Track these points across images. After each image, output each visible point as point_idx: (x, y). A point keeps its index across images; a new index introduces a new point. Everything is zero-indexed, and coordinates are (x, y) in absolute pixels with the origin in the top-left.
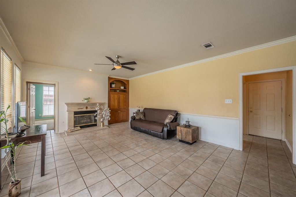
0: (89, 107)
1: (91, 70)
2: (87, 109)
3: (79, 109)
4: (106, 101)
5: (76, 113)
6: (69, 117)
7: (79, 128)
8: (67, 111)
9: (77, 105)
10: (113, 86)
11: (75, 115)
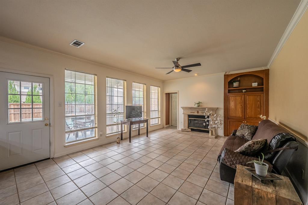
0: (200, 112)
1: (196, 75)
2: (198, 113)
3: (191, 113)
4: (221, 106)
5: (189, 116)
6: (184, 118)
7: (190, 130)
8: (183, 114)
9: (189, 109)
10: (236, 84)
11: (189, 117)
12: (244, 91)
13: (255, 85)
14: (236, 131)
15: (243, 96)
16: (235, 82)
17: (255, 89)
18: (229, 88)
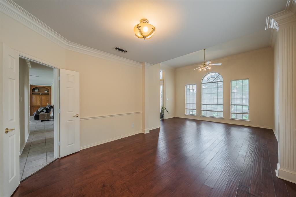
10: (36, 91)
12: (41, 94)
13: (46, 92)
14: (38, 110)
15: (40, 96)
16: (36, 89)
17: (46, 94)
18: (33, 92)
